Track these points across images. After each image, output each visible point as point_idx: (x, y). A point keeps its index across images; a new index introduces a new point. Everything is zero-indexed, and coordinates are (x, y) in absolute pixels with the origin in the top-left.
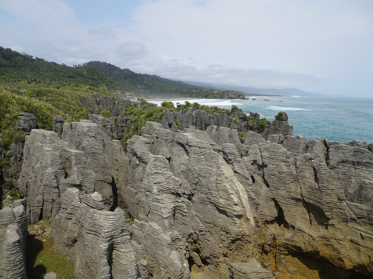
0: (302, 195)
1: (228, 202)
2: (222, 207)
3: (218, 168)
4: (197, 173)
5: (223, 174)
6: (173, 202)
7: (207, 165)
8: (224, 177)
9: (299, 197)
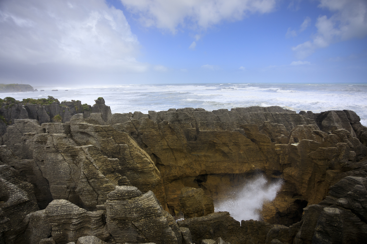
0: (168, 146)
1: (144, 164)
2: (140, 169)
3: (129, 143)
4: (109, 152)
5: (133, 146)
6: (115, 179)
7: (118, 143)
8: (134, 148)
9: (167, 147)
